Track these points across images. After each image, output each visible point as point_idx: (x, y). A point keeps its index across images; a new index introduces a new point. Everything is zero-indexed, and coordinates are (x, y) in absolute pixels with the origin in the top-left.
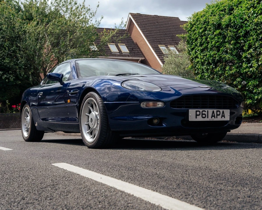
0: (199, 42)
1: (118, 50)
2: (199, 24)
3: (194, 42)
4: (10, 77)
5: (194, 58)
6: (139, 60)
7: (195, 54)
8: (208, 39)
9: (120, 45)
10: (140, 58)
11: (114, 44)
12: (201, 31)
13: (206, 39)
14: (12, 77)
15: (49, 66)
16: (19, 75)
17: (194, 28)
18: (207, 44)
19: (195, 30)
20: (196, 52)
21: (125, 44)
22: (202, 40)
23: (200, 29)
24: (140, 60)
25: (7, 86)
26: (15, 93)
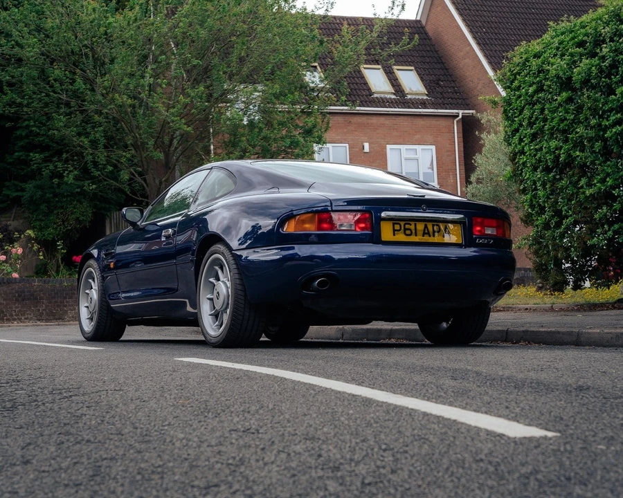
0: (527, 116)
1: (393, 85)
2: (529, 74)
3: (516, 117)
4: (64, 171)
5: (516, 154)
6: (458, 116)
7: (520, 144)
8: (546, 112)
9: (398, 70)
10: (461, 112)
11: (379, 67)
12: (531, 90)
13: (542, 110)
14: (70, 171)
15: (179, 138)
16: (90, 166)
17: (516, 83)
18: (542, 124)
19: (520, 86)
20: (521, 140)
21: (413, 68)
22: (533, 113)
23: (530, 86)
24: (460, 117)
25: (55, 195)
26: (78, 218)
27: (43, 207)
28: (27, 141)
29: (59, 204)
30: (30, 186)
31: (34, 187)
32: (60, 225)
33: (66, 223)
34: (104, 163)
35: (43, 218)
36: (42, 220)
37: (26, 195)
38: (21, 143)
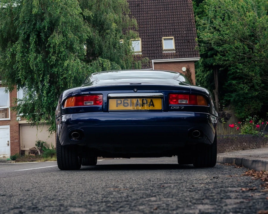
4: (244, 87)
16: (255, 84)
25: (245, 98)
26: (255, 108)
27: (240, 104)
28: (232, 76)
29: (247, 102)
30: (233, 95)
31: (235, 95)
32: (247, 111)
33: (250, 110)
34: (260, 83)
35: (240, 109)
36: (239, 110)
37: (232, 99)
38: (230, 77)
